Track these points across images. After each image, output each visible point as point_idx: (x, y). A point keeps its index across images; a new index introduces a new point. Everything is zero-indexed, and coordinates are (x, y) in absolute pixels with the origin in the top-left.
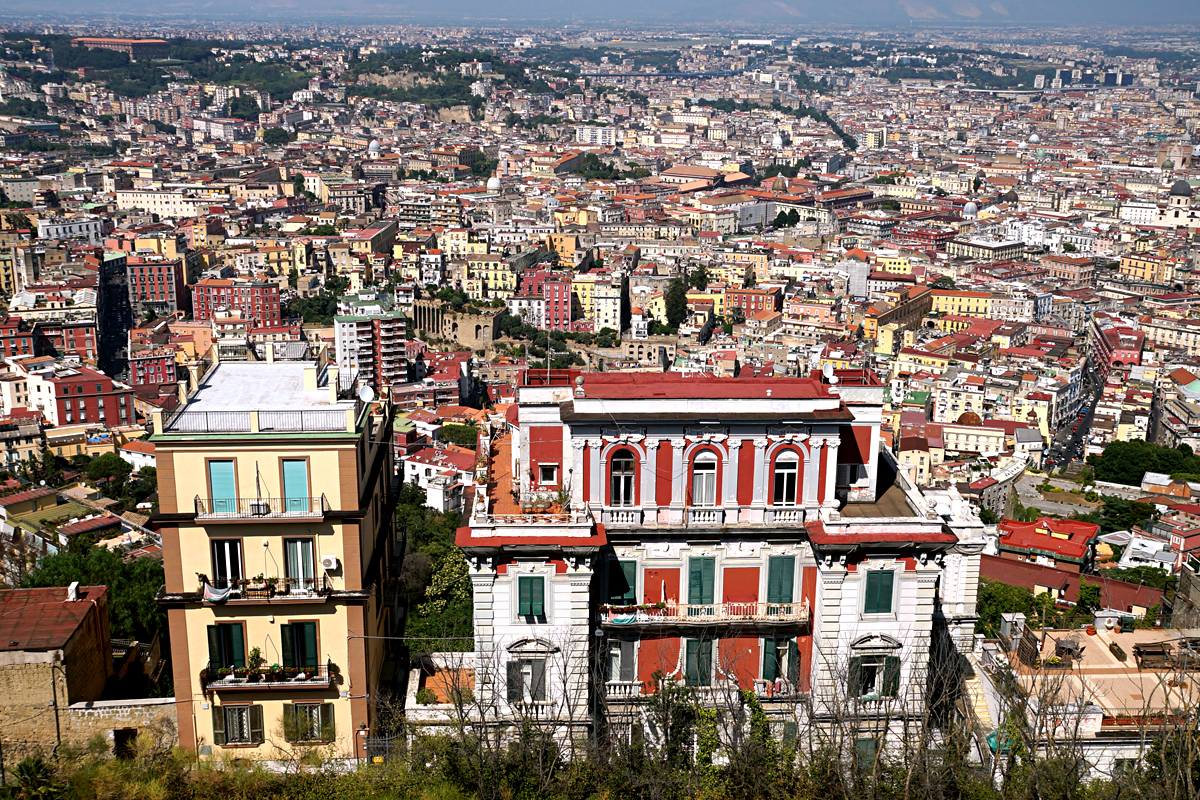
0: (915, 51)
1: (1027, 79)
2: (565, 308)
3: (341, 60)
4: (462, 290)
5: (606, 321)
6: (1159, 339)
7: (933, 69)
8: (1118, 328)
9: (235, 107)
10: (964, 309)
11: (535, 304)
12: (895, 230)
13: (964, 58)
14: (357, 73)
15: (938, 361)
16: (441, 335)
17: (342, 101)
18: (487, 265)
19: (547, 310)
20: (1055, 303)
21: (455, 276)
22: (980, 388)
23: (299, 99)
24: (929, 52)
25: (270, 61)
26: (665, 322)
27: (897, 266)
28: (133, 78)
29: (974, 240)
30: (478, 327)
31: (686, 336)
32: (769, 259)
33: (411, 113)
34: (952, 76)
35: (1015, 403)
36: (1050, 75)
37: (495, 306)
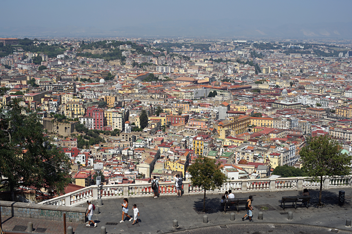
0: (298, 44)
1: (336, 54)
2: (101, 121)
3: (78, 45)
4: (64, 115)
5: (117, 126)
6: (337, 136)
7: (302, 50)
8: (318, 131)
9: (34, 60)
10: (263, 124)
11: (90, 120)
12: (254, 99)
13: (314, 46)
14: (83, 49)
15: (240, 141)
16: (52, 131)
17: (74, 58)
18: (74, 105)
19: (94, 122)
20: (300, 122)
21: (62, 109)
22: (252, 151)
23: (59, 57)
24: (302, 45)
25: (53, 45)
26: (139, 127)
27: (243, 109)
28: (3, 51)
29: (282, 102)
30: (66, 128)
31: (146, 132)
32: (190, 106)
33: (98, 62)
34: (309, 53)
35: (265, 157)
36: (345, 52)
37: (75, 120)
